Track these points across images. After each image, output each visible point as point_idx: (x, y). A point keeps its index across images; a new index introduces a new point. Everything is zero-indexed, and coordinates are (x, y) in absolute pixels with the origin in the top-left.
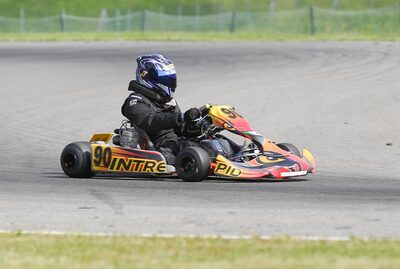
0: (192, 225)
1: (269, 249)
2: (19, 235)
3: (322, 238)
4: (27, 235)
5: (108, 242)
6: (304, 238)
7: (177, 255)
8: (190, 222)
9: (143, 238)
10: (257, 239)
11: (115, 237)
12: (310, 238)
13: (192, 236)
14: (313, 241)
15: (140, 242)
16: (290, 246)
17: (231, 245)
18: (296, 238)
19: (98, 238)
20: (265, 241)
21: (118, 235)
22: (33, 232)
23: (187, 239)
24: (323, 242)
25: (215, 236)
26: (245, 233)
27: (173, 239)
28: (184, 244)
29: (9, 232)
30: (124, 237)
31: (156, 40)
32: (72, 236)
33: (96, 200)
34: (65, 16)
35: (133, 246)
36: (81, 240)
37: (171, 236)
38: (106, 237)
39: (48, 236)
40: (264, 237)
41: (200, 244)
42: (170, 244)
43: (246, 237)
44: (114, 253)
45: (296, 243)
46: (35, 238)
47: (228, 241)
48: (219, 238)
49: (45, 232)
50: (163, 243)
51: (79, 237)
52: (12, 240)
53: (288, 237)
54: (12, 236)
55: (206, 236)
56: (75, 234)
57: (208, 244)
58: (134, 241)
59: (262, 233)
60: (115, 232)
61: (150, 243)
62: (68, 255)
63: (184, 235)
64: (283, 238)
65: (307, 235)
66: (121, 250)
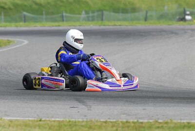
0: (125, 115)
1: (162, 126)
2: (40, 120)
3: (188, 121)
4: (45, 121)
5: (83, 124)
6: (179, 121)
8: (124, 114)
9: (101, 122)
10: (157, 122)
11: (87, 121)
12: (182, 121)
13: (125, 121)
14: (184, 123)
15: (99, 124)
16: (172, 125)
17: (144, 125)
18: (175, 121)
19: (79, 122)
20: (160, 123)
21: (88, 120)
22: (48, 119)
23: (122, 122)
24: (188, 123)
25: (136, 121)
26: (150, 119)
27: (115, 122)
28: (121, 124)
29: (36, 119)
30: (91, 121)
31: (109, 26)
32: (66, 121)
33: (79, 104)
34: (64, 14)
35: (96, 125)
36: (71, 123)
37: (114, 120)
38: (83, 121)
39: (54, 121)
40: (159, 121)
41: (129, 124)
42: (114, 124)
43: (151, 121)
44: (87, 129)
45: (176, 124)
46: (48, 122)
47: (142, 123)
48: (138, 121)
49: (53, 119)
50: (110, 124)
51: (70, 121)
52: (38, 123)
53: (172, 121)
54: (37, 121)
55: (131, 121)
56: (68, 120)
57: (132, 125)
58: (96, 124)
59: (158, 119)
60: (87, 119)
61: (104, 124)
63: (120, 120)
64: (169, 121)
65: (181, 119)
66: (90, 128)
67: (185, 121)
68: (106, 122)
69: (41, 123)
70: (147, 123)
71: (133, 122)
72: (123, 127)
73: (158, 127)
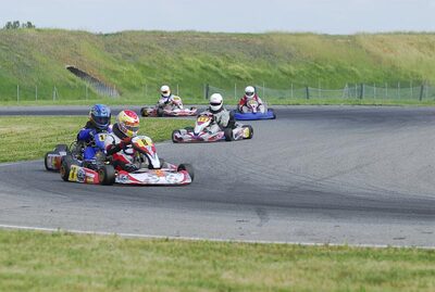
2: (167, 240)
4: (173, 240)
5: (218, 247)
7: (261, 257)
10: (327, 245)
15: (243, 247)
17: (305, 251)
23: (277, 245)
24: (368, 249)
32: (202, 241)
33: (255, 216)
37: (268, 242)
38: (225, 243)
39: (186, 241)
40: (331, 245)
42: (265, 249)
43: (319, 244)
45: (350, 249)
46: (176, 243)
47: (304, 247)
48: (300, 244)
50: (260, 248)
51: (206, 242)
52: (159, 244)
53: (347, 245)
54: (161, 241)
55: (292, 243)
56: (205, 240)
57: (290, 250)
59: (330, 242)
61: (251, 248)
62: (188, 256)
65: (361, 243)
67: (365, 245)
68: (256, 244)
69: (166, 244)
71: (294, 246)
72: (275, 253)
73: (323, 254)
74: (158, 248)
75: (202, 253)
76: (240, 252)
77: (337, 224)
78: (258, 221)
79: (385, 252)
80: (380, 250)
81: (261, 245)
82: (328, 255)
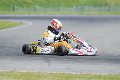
67: (98, 74)
68: (51, 74)
69: (11, 73)
70: (75, 74)
71: (67, 74)
72: (59, 77)
74: (8, 75)
75: (28, 77)
76: (45, 77)
77: (82, 65)
78: (47, 64)
79: (107, 77)
80: (105, 76)
81: (53, 73)
82: (83, 77)
